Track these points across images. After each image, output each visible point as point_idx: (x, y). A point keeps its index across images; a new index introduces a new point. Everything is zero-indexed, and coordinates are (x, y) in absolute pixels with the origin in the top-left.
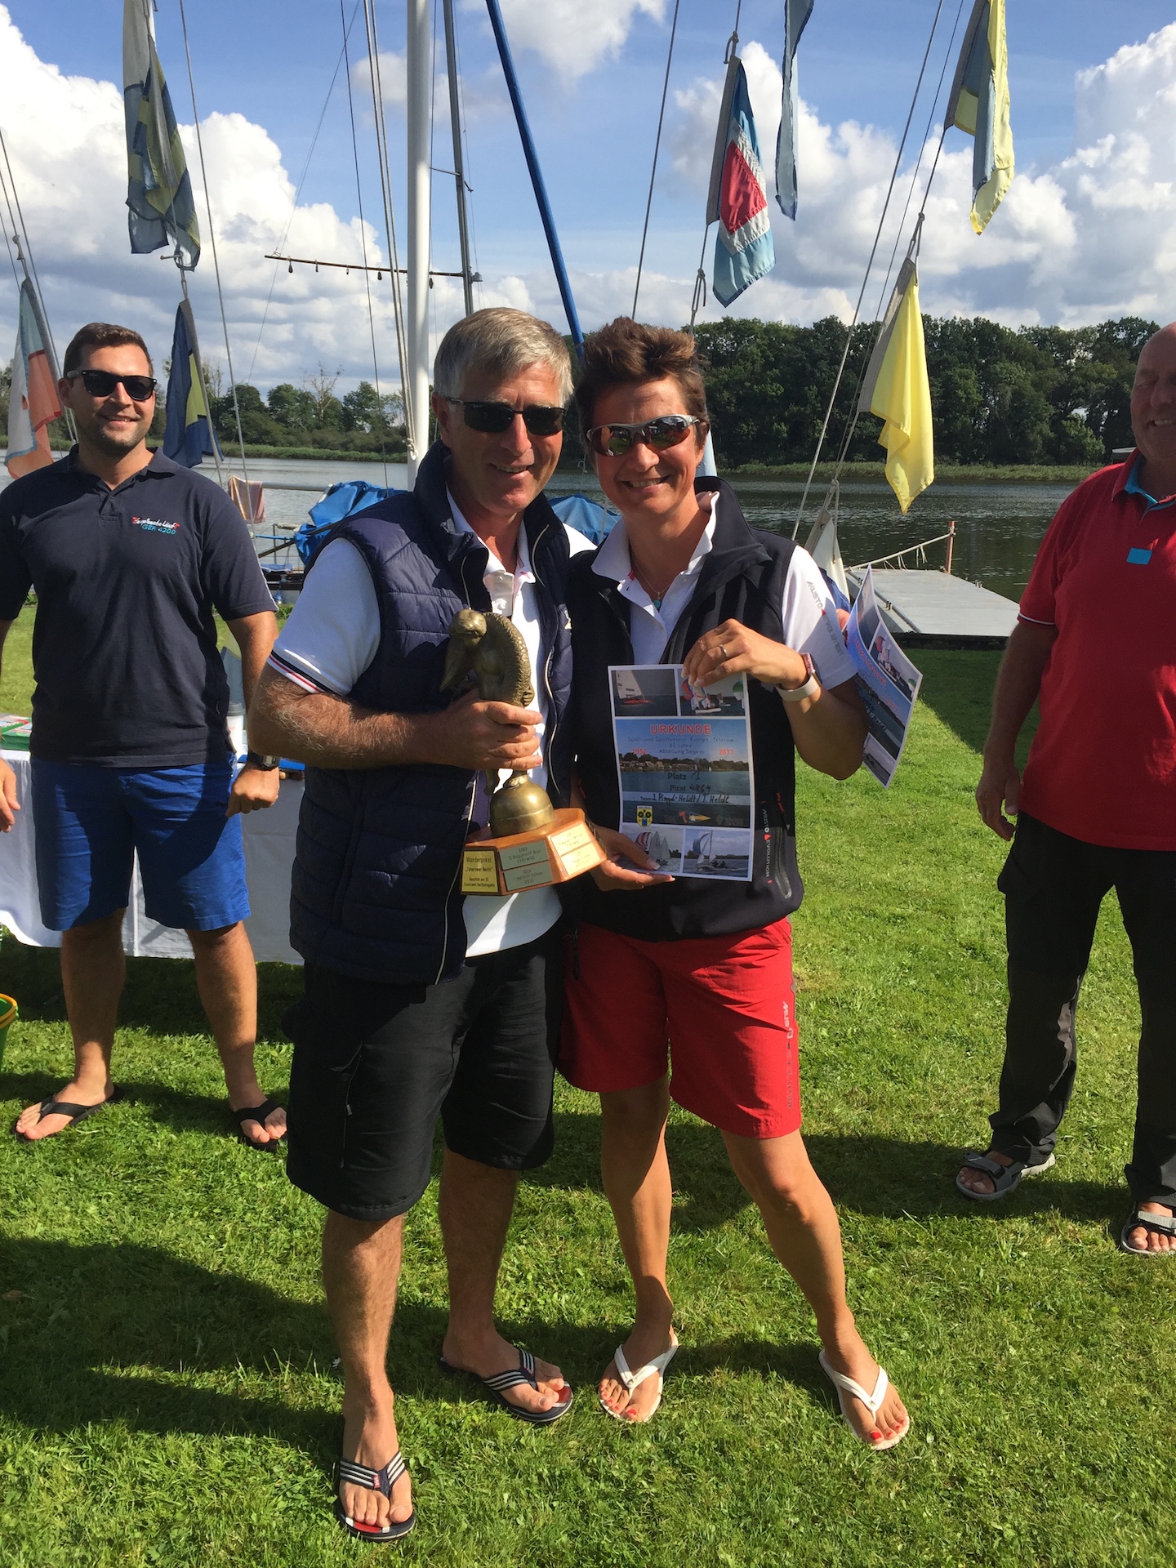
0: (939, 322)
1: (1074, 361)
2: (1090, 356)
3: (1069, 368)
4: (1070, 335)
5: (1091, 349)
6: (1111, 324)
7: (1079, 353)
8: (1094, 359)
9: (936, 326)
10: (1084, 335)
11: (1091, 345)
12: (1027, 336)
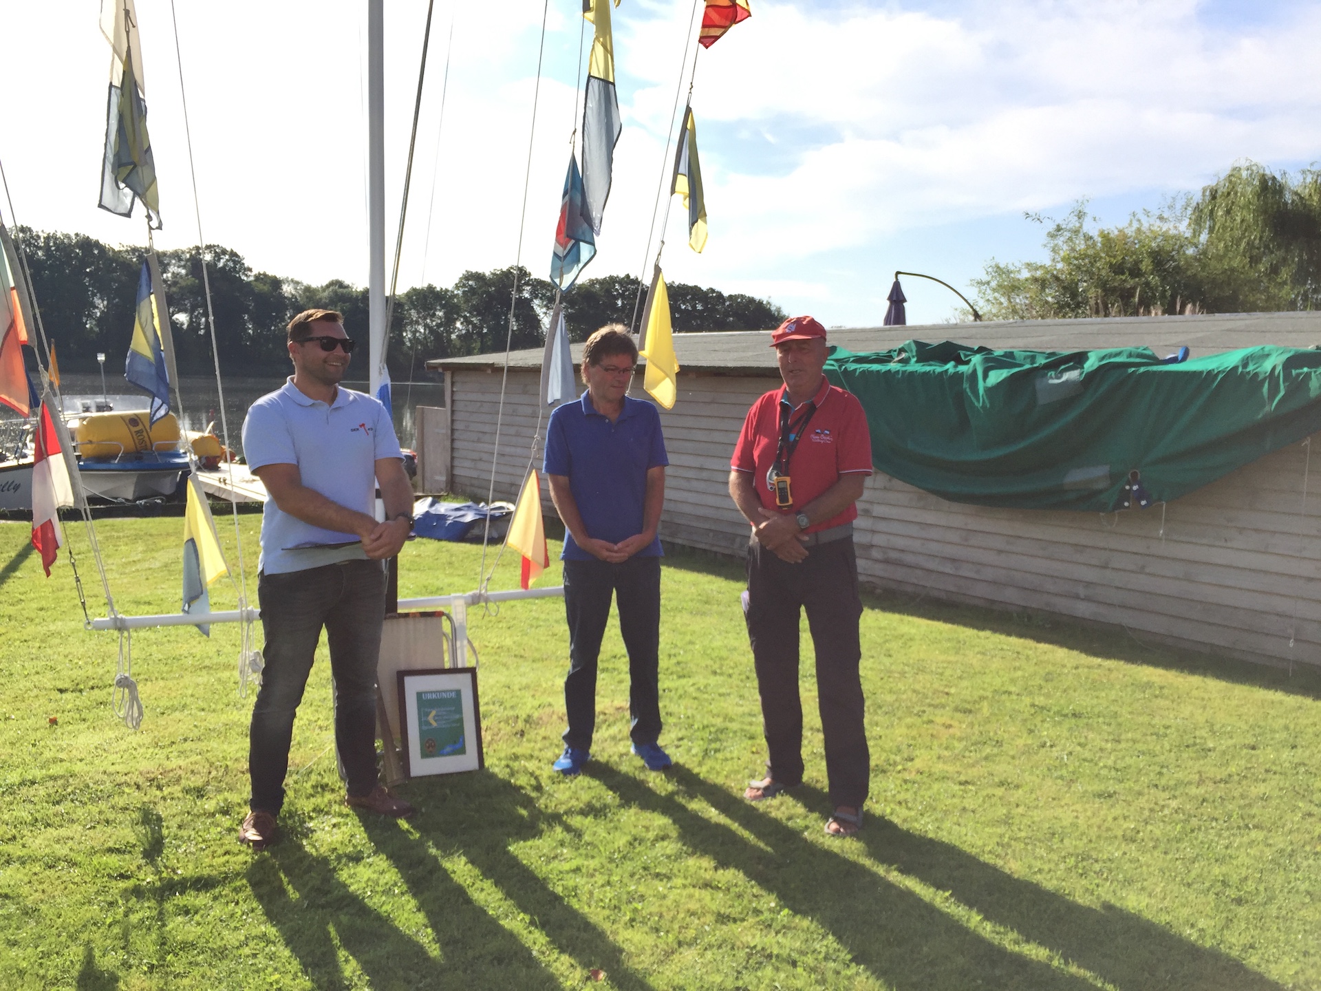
0: (40, 234)
1: (169, 275)
2: (183, 272)
3: (165, 281)
4: (164, 254)
5: (184, 267)
6: (198, 248)
7: (173, 269)
8: (187, 275)
9: (39, 237)
10: (177, 255)
11: (183, 263)
12: (127, 251)
